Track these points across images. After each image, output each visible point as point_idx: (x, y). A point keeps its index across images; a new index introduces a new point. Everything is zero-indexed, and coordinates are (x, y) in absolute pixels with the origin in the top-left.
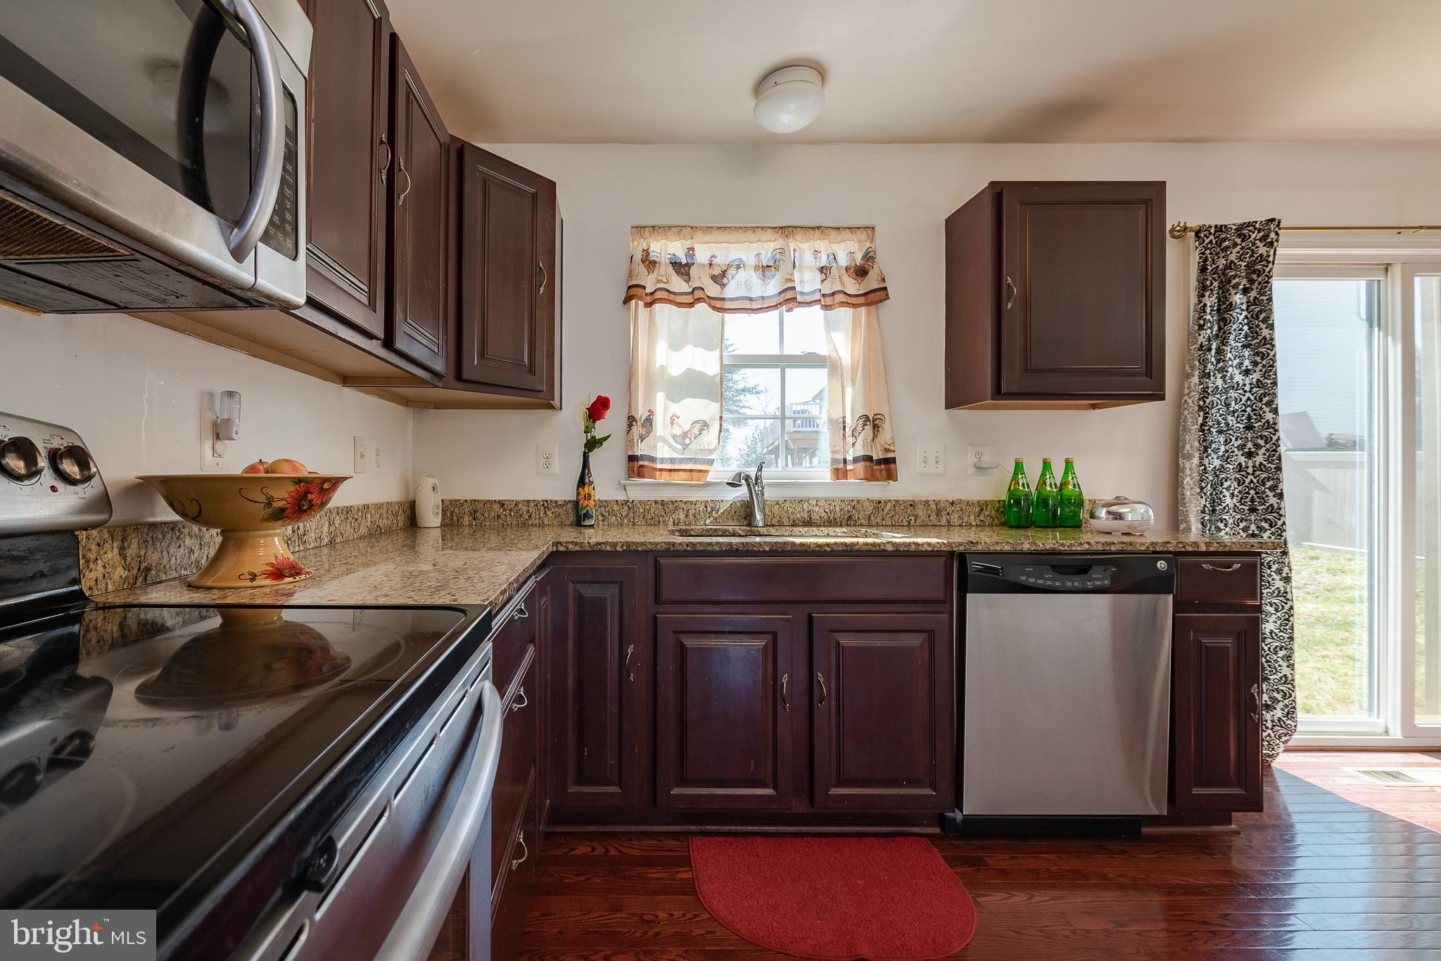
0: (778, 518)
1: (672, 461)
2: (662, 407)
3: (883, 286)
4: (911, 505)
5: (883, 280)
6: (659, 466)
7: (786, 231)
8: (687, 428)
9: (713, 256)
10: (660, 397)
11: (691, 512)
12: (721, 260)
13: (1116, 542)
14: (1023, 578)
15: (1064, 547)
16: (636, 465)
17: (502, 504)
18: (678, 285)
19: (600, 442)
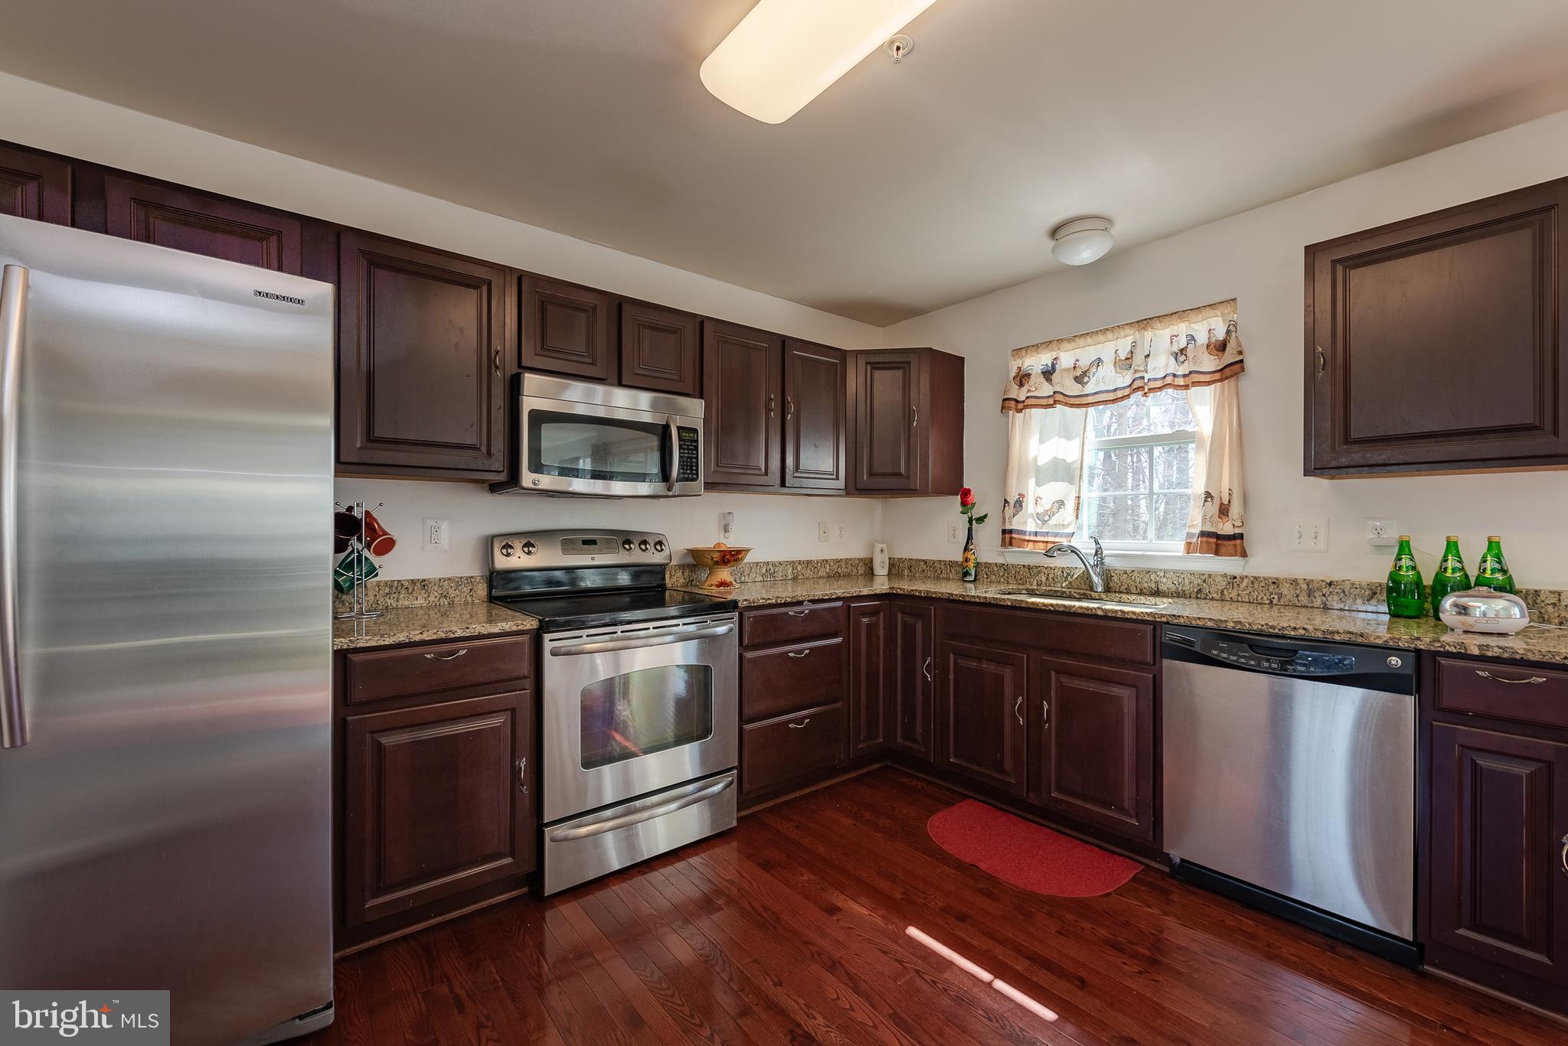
0: (1126, 586)
1: (1036, 534)
2: (1031, 489)
3: (1239, 358)
4: (1274, 583)
5: (1240, 353)
6: (1027, 538)
7: (1144, 323)
8: (1047, 508)
9: (1078, 360)
10: (1032, 482)
11: (1051, 576)
12: (1084, 364)
13: (1341, 631)
14: (1215, 652)
15: (1274, 630)
16: (1008, 537)
17: (925, 562)
18: (1046, 390)
19: (980, 520)
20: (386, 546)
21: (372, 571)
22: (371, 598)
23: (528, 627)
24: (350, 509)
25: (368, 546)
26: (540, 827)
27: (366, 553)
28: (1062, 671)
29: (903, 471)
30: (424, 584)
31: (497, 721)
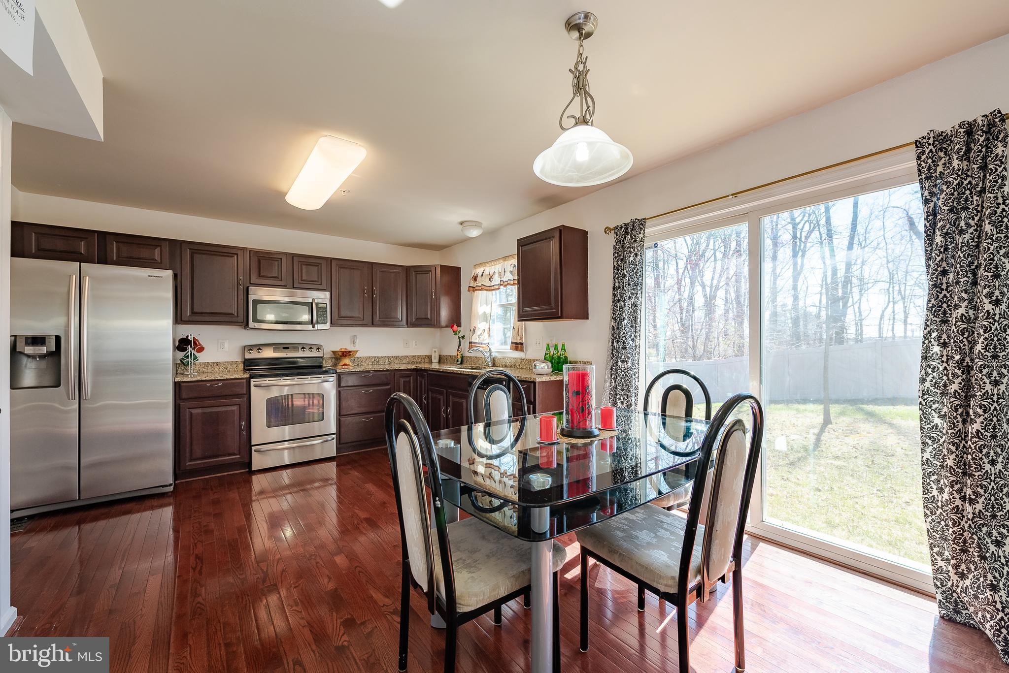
2: (478, 324)
6: (477, 345)
7: (504, 258)
8: (481, 333)
9: (489, 271)
10: (478, 322)
12: (491, 273)
16: (471, 345)
18: (481, 283)
19: (463, 337)
20: (201, 349)
21: (196, 358)
22: (197, 369)
23: (245, 377)
24: (188, 336)
25: (194, 349)
26: (251, 446)
27: (193, 352)
28: (454, 395)
29: (429, 317)
30: (218, 364)
31: (235, 408)
